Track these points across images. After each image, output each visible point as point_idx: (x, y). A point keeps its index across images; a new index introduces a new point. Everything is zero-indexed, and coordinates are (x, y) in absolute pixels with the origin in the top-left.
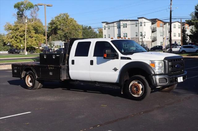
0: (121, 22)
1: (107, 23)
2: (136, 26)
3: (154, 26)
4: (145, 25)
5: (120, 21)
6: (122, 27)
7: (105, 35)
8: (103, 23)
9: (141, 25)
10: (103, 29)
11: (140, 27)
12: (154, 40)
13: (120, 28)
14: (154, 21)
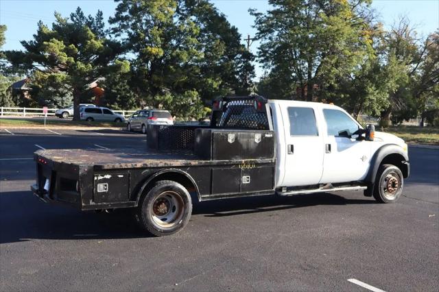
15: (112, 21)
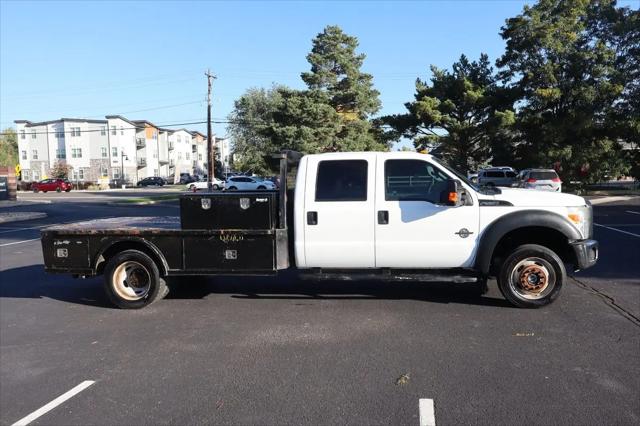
0: (66, 123)
1: (29, 125)
2: (103, 134)
3: (141, 135)
4: (122, 133)
5: (63, 121)
6: (68, 136)
7: (25, 152)
8: (17, 122)
9: (115, 133)
10: (19, 136)
11: (112, 137)
12: (141, 165)
13: (63, 135)
14: (140, 126)
15: (499, 64)
